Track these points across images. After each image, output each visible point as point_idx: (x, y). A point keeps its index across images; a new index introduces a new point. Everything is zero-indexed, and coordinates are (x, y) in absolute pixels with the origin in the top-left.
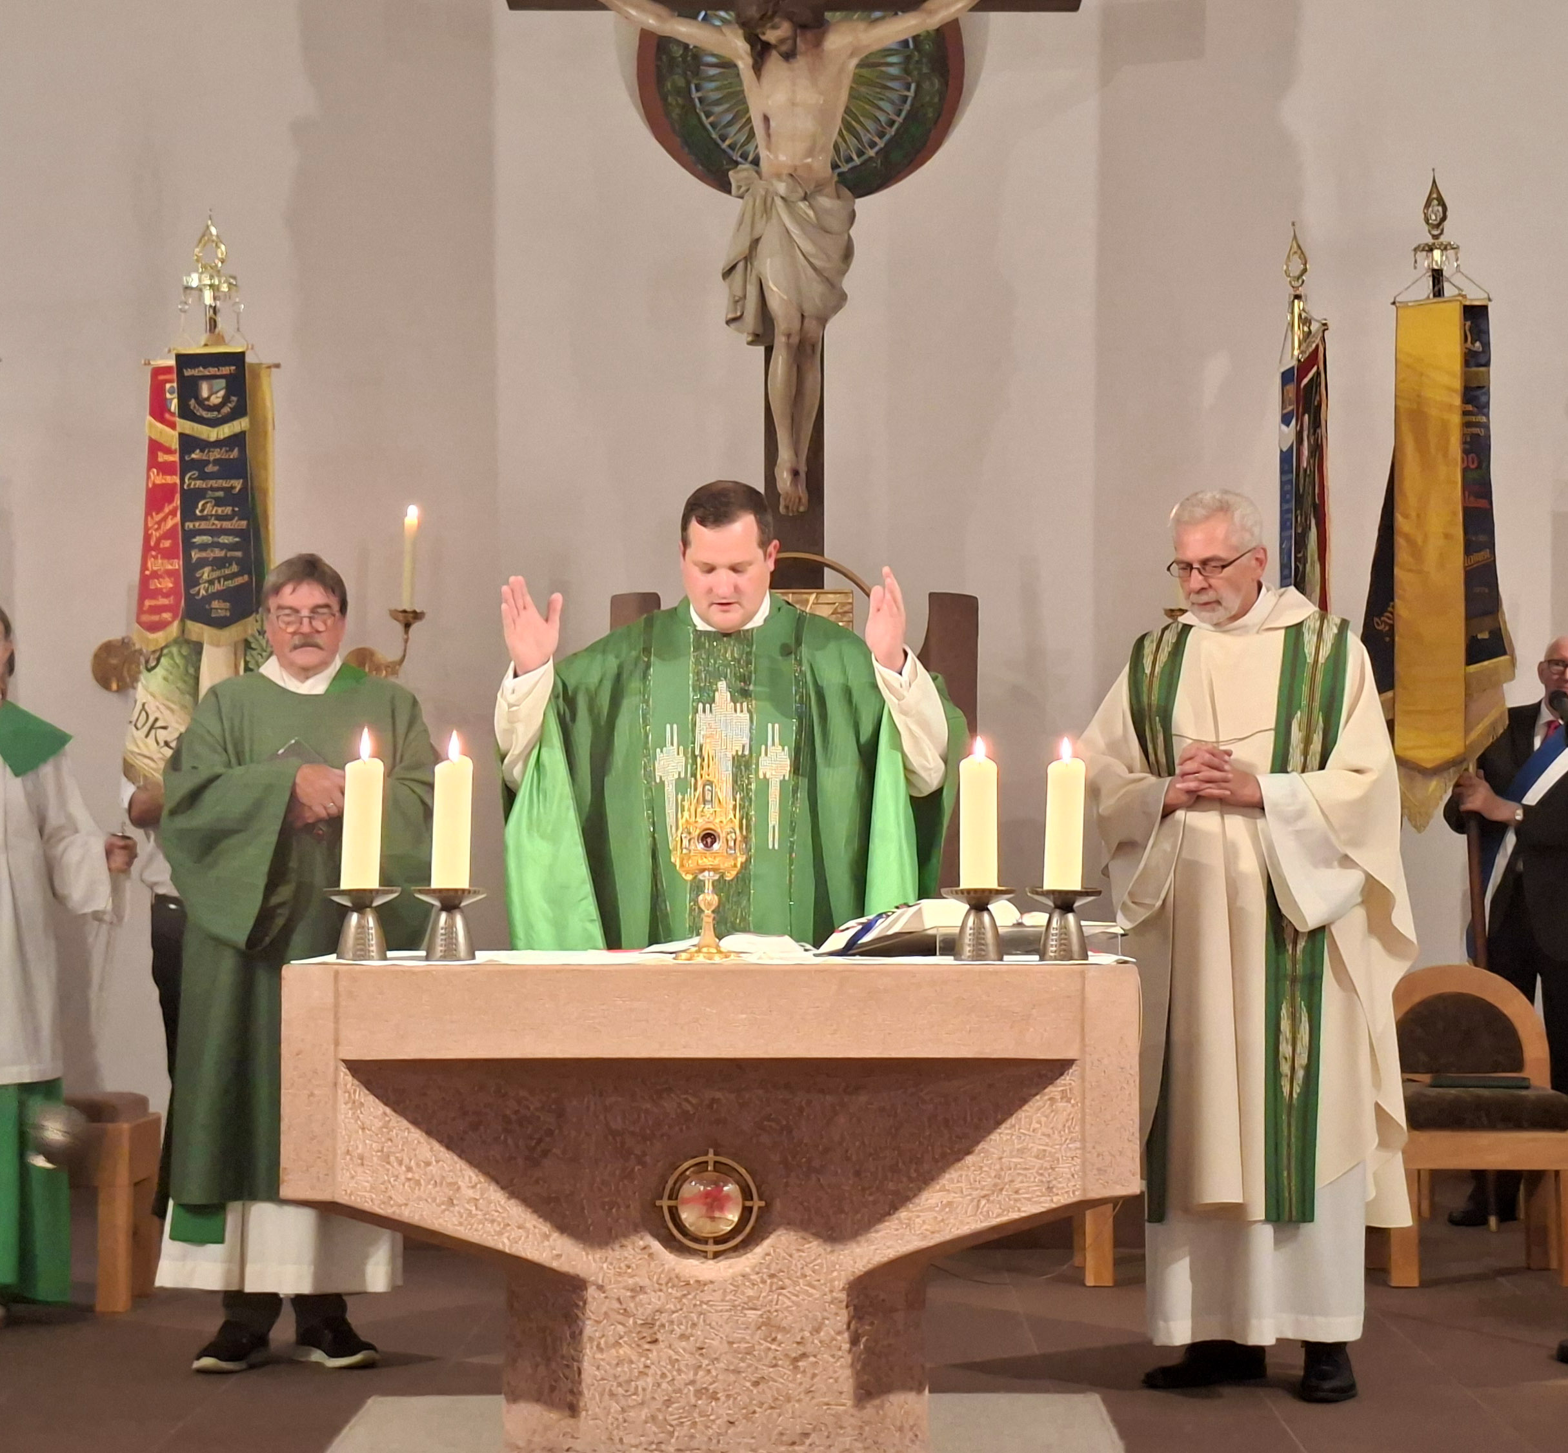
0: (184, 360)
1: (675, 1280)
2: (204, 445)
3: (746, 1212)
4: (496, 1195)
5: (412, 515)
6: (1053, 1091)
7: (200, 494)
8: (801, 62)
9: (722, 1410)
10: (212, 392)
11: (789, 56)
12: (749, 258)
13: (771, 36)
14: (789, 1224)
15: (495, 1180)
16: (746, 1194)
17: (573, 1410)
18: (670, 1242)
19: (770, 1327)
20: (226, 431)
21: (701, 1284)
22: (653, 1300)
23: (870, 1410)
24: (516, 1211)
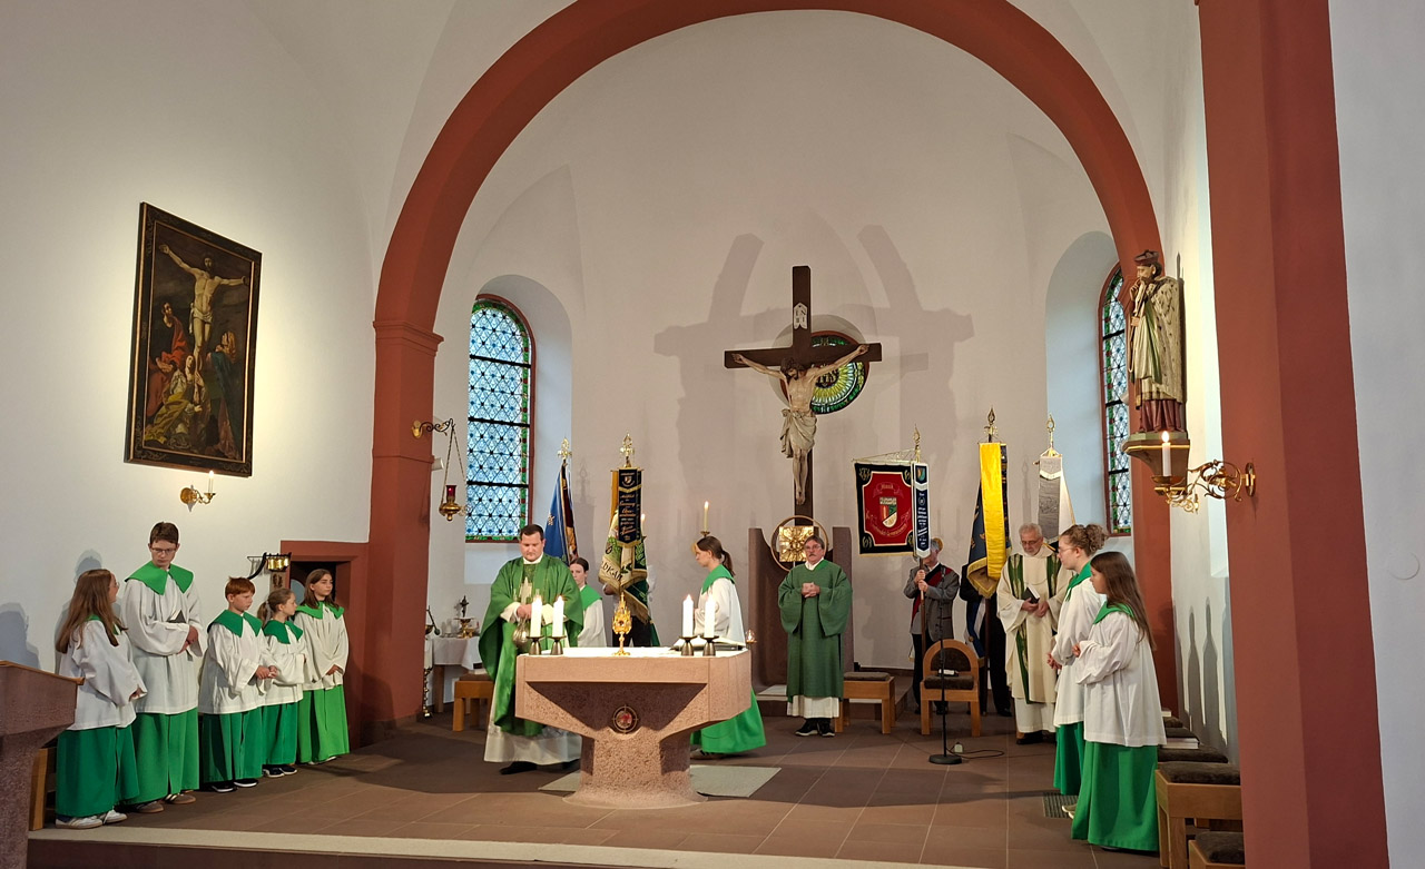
0: (621, 471)
1: (615, 740)
2: (625, 494)
3: (633, 722)
4: (569, 716)
5: (706, 505)
6: (702, 691)
7: (624, 507)
8: (800, 380)
9: (626, 775)
10: (628, 480)
11: (796, 379)
12: (786, 434)
13: (790, 374)
14: (644, 725)
15: (568, 712)
16: (633, 717)
17: (592, 774)
18: (615, 730)
19: (639, 753)
20: (631, 490)
21: (621, 741)
22: (610, 745)
23: (666, 776)
24: (575, 720)
